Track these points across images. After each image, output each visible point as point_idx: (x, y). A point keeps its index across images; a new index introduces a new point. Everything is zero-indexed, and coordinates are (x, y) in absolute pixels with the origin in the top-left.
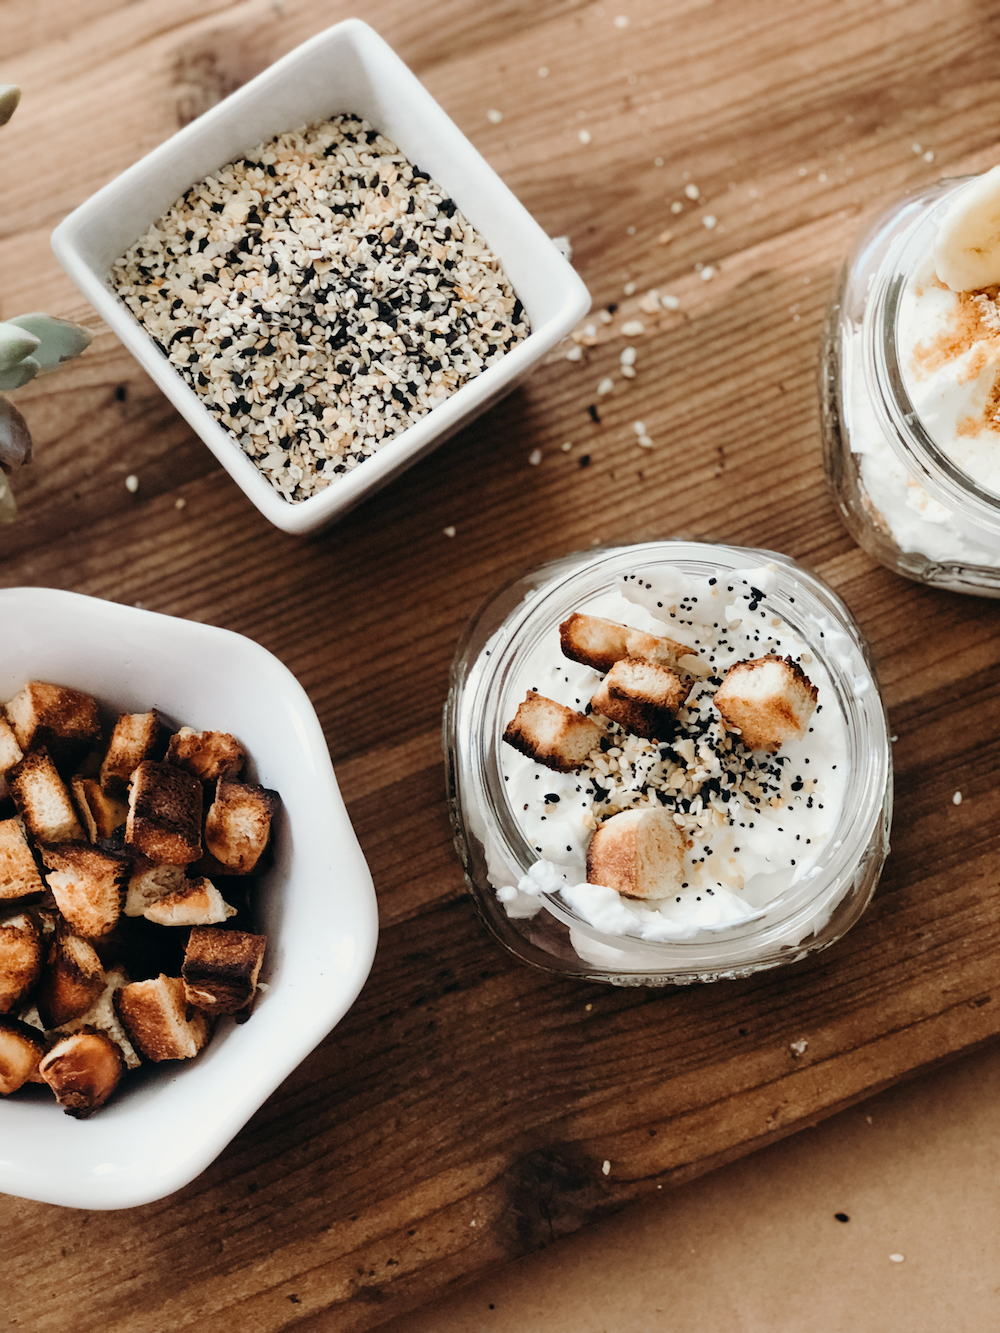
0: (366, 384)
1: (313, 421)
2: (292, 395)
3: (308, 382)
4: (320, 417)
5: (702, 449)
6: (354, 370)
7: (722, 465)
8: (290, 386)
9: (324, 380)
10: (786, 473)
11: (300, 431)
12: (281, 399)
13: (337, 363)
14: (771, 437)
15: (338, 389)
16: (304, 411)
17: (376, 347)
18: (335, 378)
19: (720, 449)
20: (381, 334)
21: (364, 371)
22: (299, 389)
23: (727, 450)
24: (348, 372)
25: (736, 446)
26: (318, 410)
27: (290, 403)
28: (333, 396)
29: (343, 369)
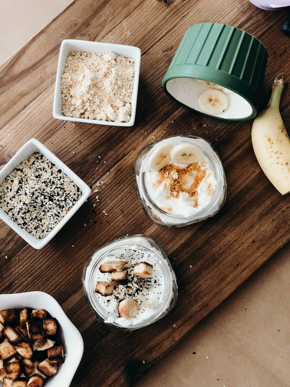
0: (49, 214)
1: (40, 223)
2: (35, 219)
3: (37, 215)
4: (41, 222)
5: (118, 212)
6: (46, 211)
7: (123, 214)
8: (34, 217)
9: (41, 214)
10: (137, 211)
11: (38, 226)
12: (33, 220)
13: (43, 210)
14: (131, 204)
15: (44, 215)
16: (38, 221)
17: (50, 207)
18: (43, 213)
19: (122, 211)
20: (50, 204)
21: (48, 211)
22: (36, 217)
23: (123, 210)
24: (45, 212)
25: (125, 209)
26: (41, 220)
27: (35, 220)
28: (43, 217)
29: (44, 211)
